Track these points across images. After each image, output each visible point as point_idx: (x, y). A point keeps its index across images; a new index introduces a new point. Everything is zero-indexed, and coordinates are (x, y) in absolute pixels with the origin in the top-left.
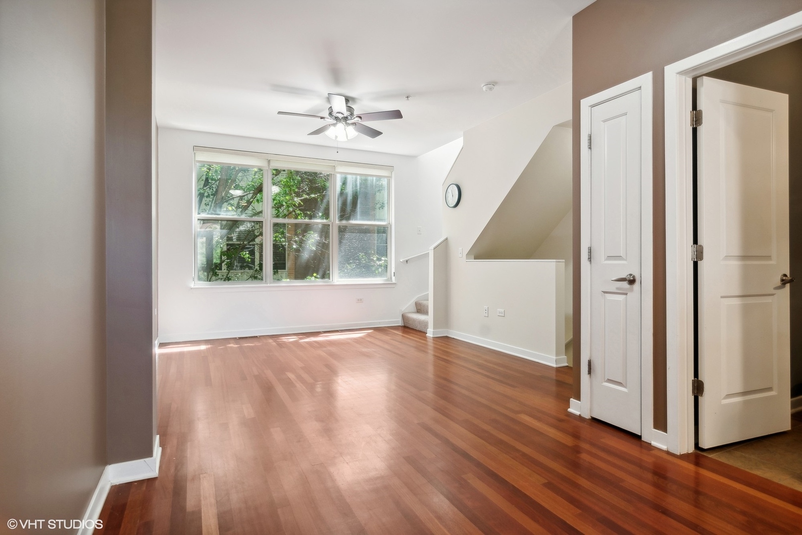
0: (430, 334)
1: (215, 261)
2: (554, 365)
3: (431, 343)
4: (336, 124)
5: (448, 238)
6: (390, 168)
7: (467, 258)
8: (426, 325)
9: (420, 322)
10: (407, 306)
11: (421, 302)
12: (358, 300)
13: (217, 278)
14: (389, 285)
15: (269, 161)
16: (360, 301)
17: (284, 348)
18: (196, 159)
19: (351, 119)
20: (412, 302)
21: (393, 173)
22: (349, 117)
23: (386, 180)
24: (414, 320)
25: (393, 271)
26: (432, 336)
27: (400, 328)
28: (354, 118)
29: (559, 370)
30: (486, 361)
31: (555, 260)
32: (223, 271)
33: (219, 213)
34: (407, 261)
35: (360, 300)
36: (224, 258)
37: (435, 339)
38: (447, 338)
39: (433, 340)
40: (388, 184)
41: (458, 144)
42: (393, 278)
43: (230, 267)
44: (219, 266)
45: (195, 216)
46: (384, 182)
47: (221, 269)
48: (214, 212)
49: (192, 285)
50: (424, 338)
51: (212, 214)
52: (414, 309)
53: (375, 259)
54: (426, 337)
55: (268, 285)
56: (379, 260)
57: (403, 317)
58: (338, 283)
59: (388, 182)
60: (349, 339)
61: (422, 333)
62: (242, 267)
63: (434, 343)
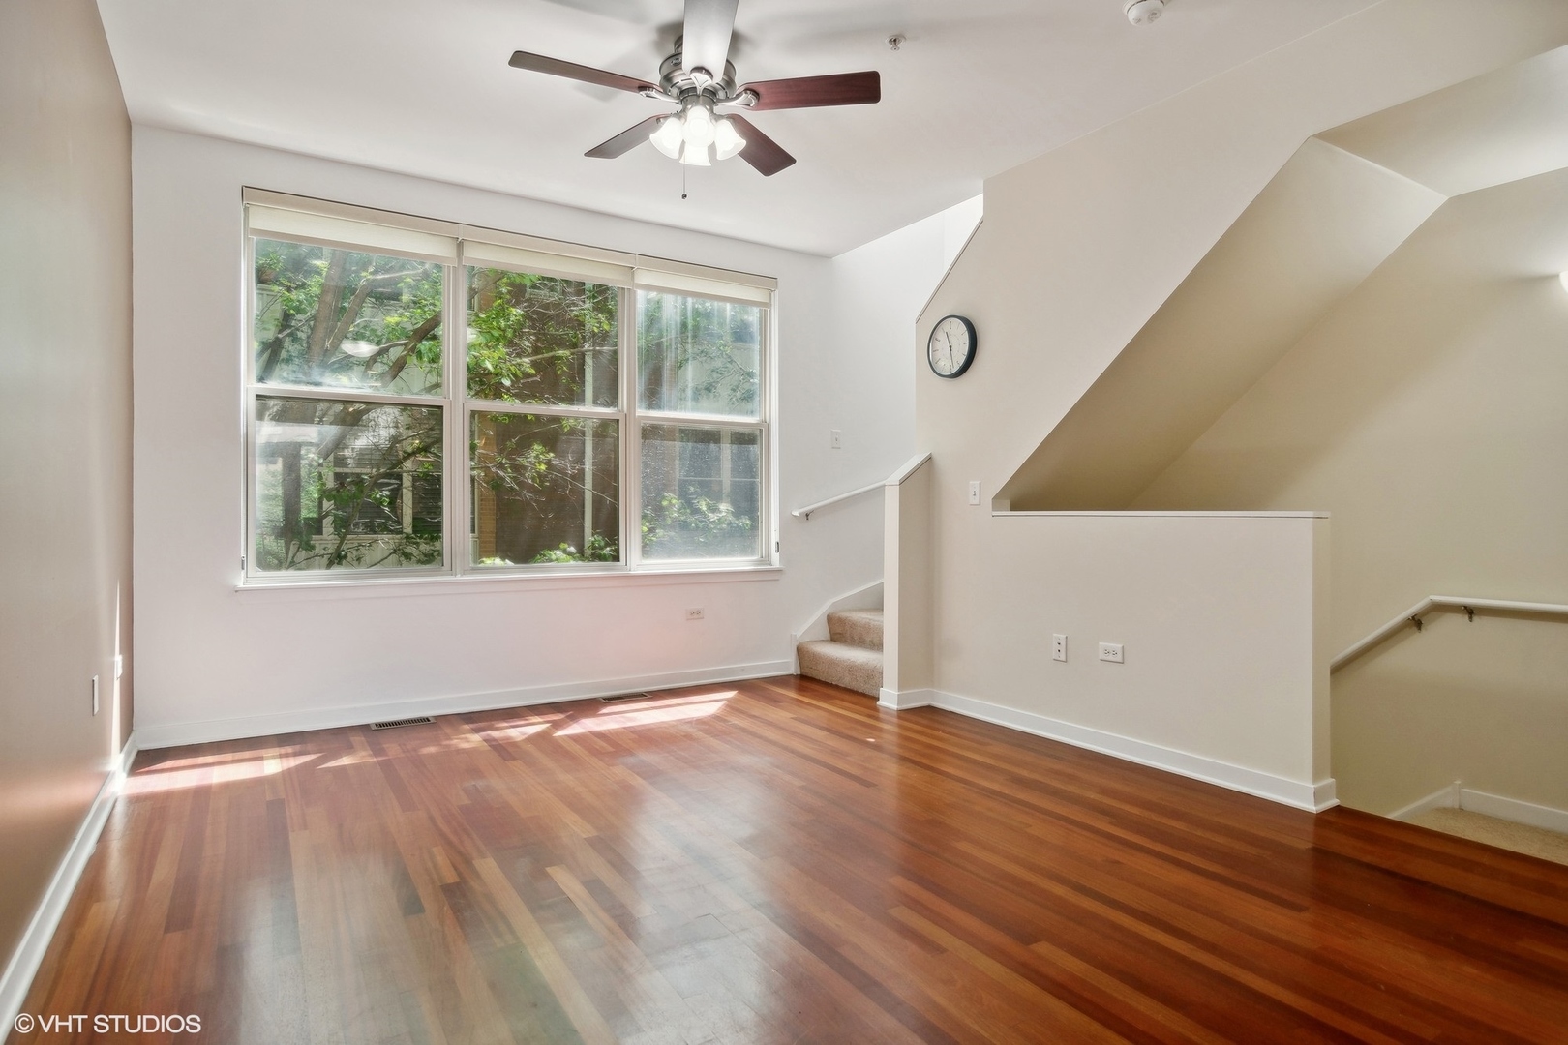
0: (889, 698)
1: (304, 513)
2: (1312, 808)
3: (890, 727)
4: (684, 111)
5: (934, 456)
6: (768, 282)
7: (995, 508)
8: (874, 675)
9: (852, 669)
10: (807, 625)
11: (844, 615)
12: (692, 613)
13: (311, 554)
14: (765, 575)
15: (460, 245)
16: (695, 616)
17: (514, 759)
18: (251, 226)
19: (728, 99)
20: (819, 614)
21: (776, 296)
22: (721, 94)
23: (756, 310)
24: (833, 663)
25: (775, 537)
26: (895, 707)
27: (792, 680)
28: (738, 96)
29: (1323, 820)
30: (1105, 791)
31: (1311, 514)
32: (325, 536)
33: (318, 379)
34: (807, 515)
35: (696, 614)
36: (327, 505)
37: (907, 714)
38: (930, 711)
39: (899, 717)
40: (760, 322)
41: (971, 210)
42: (775, 557)
43: (343, 526)
44: (315, 525)
45: (249, 386)
46: (753, 317)
47: (319, 531)
48: (304, 378)
49: (240, 583)
50: (872, 713)
51: (297, 382)
52: (825, 633)
53: (704, 508)
54: (876, 709)
55: (459, 577)
56: (714, 509)
57: (801, 653)
58: (640, 572)
59: (760, 318)
60: (689, 722)
61: (863, 697)
62: (371, 529)
63: (900, 726)
